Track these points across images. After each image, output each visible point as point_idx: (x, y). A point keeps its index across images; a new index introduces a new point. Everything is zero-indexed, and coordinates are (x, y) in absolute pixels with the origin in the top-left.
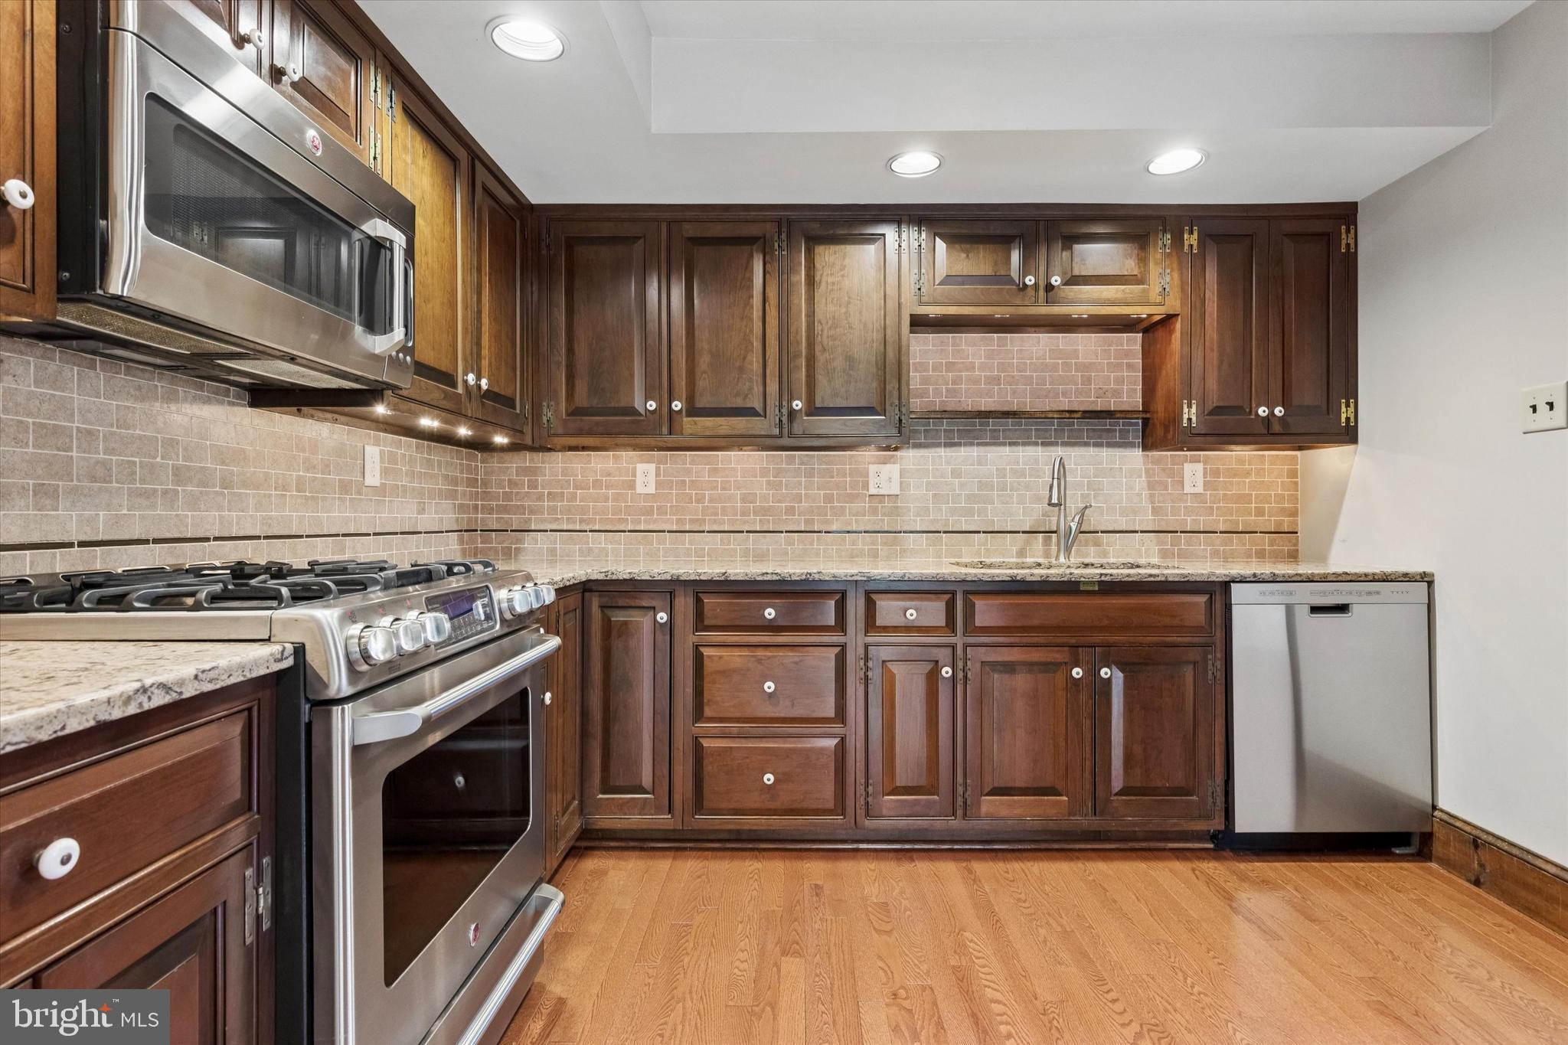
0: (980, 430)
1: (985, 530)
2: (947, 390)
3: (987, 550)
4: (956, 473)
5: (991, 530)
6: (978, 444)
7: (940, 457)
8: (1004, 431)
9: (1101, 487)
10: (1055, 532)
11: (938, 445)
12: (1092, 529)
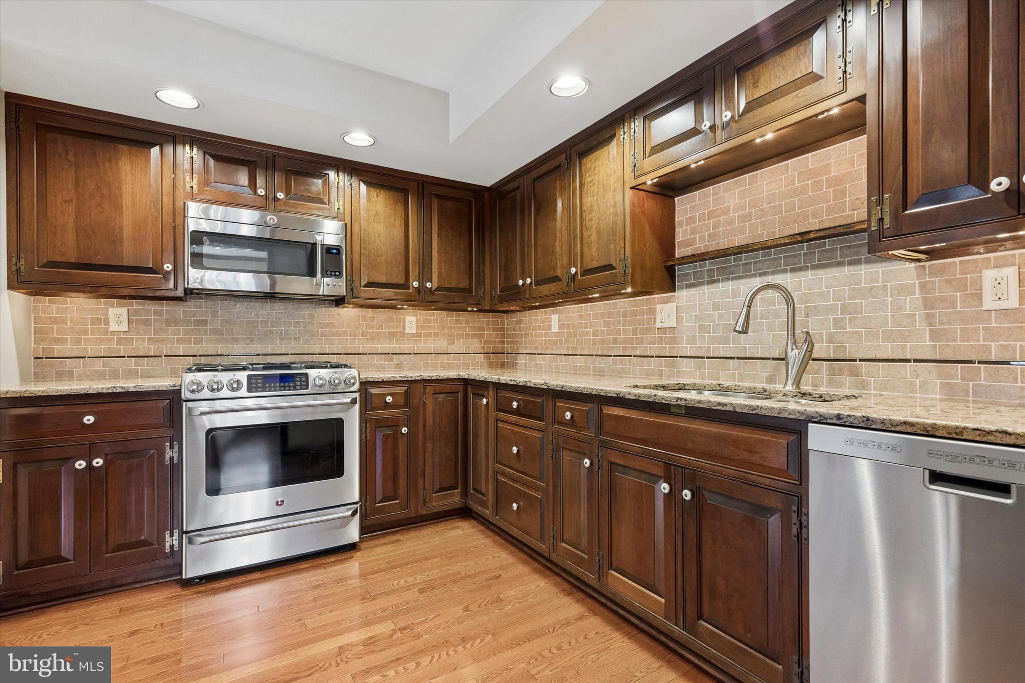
0: (734, 266)
1: (739, 356)
2: (709, 235)
3: (740, 374)
4: (716, 307)
5: (744, 356)
6: (733, 279)
7: (704, 293)
8: (755, 263)
9: (858, 309)
10: (783, 359)
11: (702, 284)
12: (847, 357)
